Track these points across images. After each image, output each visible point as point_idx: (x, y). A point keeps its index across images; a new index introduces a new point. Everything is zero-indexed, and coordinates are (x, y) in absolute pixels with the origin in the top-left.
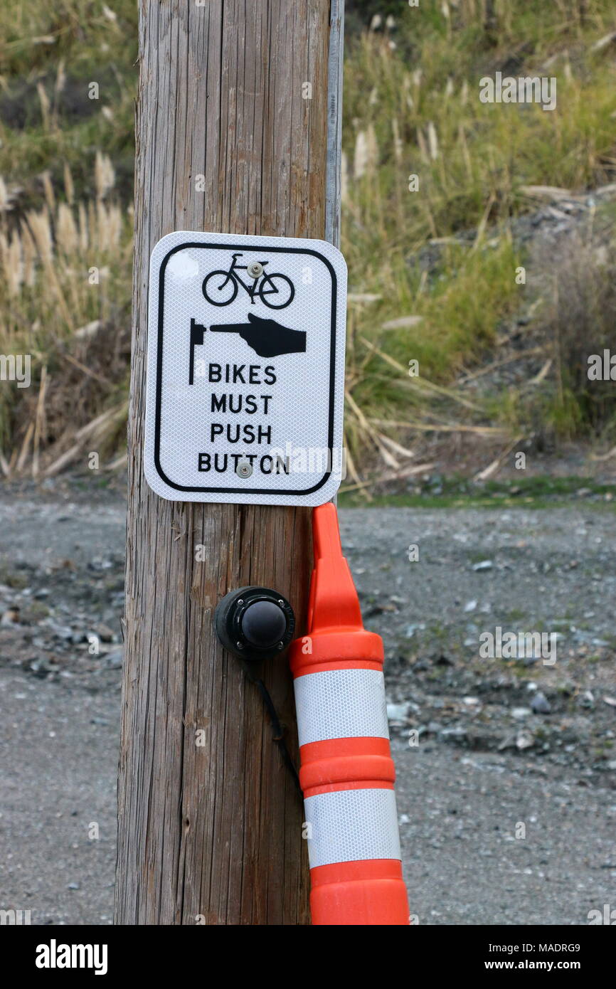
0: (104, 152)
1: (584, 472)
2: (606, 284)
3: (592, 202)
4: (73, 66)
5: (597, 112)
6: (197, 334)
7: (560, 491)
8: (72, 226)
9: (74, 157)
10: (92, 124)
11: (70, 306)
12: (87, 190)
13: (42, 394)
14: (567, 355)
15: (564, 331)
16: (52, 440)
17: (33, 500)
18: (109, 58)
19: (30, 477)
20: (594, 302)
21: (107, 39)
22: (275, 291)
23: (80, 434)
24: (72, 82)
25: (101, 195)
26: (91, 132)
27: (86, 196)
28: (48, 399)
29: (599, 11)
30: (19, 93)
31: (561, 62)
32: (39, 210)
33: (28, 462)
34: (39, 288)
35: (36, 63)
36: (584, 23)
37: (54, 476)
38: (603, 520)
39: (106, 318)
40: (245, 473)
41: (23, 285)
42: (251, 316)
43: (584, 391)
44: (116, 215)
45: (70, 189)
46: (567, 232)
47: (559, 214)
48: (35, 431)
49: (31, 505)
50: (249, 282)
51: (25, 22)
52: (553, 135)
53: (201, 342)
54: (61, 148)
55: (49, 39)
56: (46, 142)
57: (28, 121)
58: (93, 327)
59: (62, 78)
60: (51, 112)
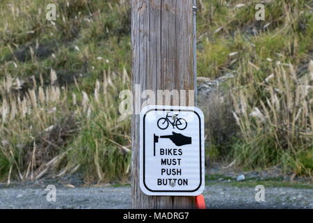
0: (53, 69)
1: (220, 173)
2: (224, 109)
3: (217, 82)
4: (41, 41)
5: (217, 53)
6: (156, 139)
7: (213, 179)
8: (43, 94)
9: (42, 71)
10: (48, 59)
11: (43, 121)
12: (47, 81)
13: (34, 151)
14: (212, 133)
15: (211, 125)
16: (37, 167)
17: (31, 188)
18: (53, 37)
19: (30, 180)
20: (220, 115)
21: (52, 32)
22: (181, 124)
23: (47, 164)
24: (41, 46)
25: (52, 83)
26: (48, 62)
27: (47, 84)
28: (36, 153)
29: (216, 20)
30: (22, 50)
31: (205, 36)
32: (31, 89)
33: (30, 175)
34: (32, 115)
35: (29, 40)
36: (211, 24)
37: (39, 179)
38: (228, 189)
39: (56, 124)
40: (173, 185)
41: (26, 114)
42: (173, 133)
43: (219, 145)
44: (58, 89)
45: (42, 82)
46: (210, 92)
47: (207, 86)
48: (31, 164)
49: (31, 190)
50: (172, 121)
51: (24, 26)
52: (203, 60)
53: (157, 142)
54: (38, 67)
55: (33, 32)
56: (33, 66)
57: (26, 59)
58: (51, 127)
59: (37, 44)
60: (34, 56)
